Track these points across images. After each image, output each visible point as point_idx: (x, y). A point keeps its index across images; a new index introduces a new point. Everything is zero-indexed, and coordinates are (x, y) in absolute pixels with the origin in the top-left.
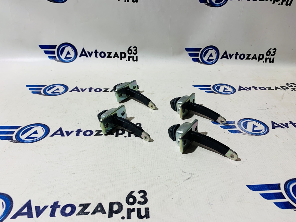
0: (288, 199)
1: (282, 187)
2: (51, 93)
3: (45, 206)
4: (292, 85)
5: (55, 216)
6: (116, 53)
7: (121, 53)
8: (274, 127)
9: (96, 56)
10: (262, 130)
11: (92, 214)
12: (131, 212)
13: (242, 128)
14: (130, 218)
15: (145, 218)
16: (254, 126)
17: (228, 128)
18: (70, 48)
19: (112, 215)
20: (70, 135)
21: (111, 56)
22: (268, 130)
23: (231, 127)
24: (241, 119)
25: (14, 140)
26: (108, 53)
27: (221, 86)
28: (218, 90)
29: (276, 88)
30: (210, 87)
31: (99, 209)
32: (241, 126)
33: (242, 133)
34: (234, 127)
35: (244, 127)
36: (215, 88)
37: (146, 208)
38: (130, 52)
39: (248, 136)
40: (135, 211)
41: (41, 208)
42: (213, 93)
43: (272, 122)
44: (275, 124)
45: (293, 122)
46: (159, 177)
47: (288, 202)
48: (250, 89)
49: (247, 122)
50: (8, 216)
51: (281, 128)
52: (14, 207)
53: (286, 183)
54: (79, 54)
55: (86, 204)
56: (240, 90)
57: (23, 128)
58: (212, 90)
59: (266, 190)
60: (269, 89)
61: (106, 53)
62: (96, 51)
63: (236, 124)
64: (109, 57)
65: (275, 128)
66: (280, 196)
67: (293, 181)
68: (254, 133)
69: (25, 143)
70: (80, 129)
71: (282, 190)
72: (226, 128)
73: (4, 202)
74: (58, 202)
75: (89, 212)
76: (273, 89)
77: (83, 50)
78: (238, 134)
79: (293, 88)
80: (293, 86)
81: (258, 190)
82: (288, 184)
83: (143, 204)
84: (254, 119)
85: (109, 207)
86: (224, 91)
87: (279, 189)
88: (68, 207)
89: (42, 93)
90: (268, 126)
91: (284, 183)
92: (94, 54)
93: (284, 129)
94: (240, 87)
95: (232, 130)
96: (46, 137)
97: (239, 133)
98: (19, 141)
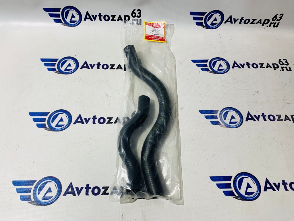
1: (233, 179)
2: (65, 70)
3: (81, 188)
5: (89, 195)
6: (120, 16)
7: (125, 16)
8: (247, 120)
9: (101, 20)
10: (237, 122)
11: (111, 194)
13: (222, 119)
16: (233, 117)
17: (211, 119)
18: (74, 11)
20: (88, 123)
21: (115, 19)
22: (241, 123)
23: (213, 117)
24: (224, 108)
26: (111, 16)
28: (214, 67)
29: (268, 66)
30: (207, 62)
32: (221, 116)
33: (220, 124)
34: (215, 117)
35: (224, 117)
36: (211, 65)
38: (134, 15)
39: (224, 128)
41: (79, 189)
42: (208, 72)
43: (248, 113)
44: (249, 116)
45: (265, 114)
48: (243, 66)
49: (228, 112)
51: (253, 120)
54: (83, 17)
55: (106, 187)
57: (51, 114)
58: (208, 67)
59: (221, 181)
61: (110, 16)
62: (100, 14)
63: (218, 115)
64: (113, 20)
68: (230, 126)
69: (56, 131)
70: (95, 116)
71: (231, 182)
72: (209, 119)
73: (56, 184)
74: (89, 185)
75: (109, 193)
77: (87, 13)
78: (217, 125)
79: (283, 66)
80: (284, 63)
82: (238, 177)
86: (218, 69)
87: (230, 180)
88: (95, 188)
89: (57, 70)
92: (98, 18)
93: (255, 122)
94: (235, 63)
95: (214, 121)
96: (70, 125)
97: (218, 124)
98: (52, 129)
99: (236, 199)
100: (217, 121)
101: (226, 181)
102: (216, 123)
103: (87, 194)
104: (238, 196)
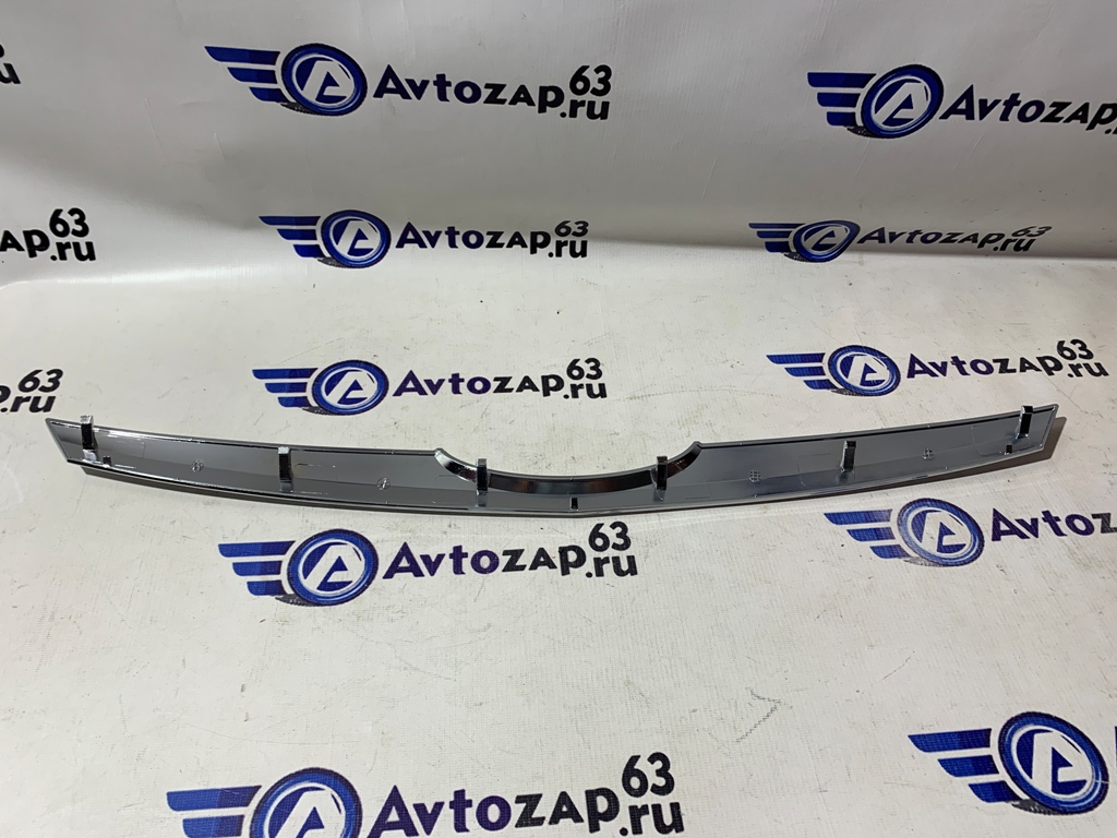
0: (1002, 775)
1: (994, 739)
2: (339, 402)
3: (436, 804)
4: (1076, 348)
5: (467, 831)
6: (517, 234)
7: (534, 234)
8: (997, 536)
9: (452, 244)
10: (962, 546)
11: (550, 823)
12: (641, 815)
13: (910, 538)
14: (641, 832)
15: (674, 831)
16: (944, 531)
17: (870, 540)
18: (365, 221)
19: (598, 824)
20: (438, 571)
21: (499, 242)
22: (979, 545)
23: (878, 534)
24: (908, 502)
25: (290, 595)
26: (490, 233)
27: (856, 358)
28: (847, 376)
29: (1025, 365)
30: (821, 361)
31: (565, 809)
32: (906, 529)
33: (908, 556)
34: (887, 534)
35: (914, 532)
36: (835, 369)
37: (672, 805)
38: (563, 231)
39: (923, 567)
40: (648, 813)
41: (429, 810)
42: (830, 391)
43: (996, 512)
44: (1001, 523)
45: (1054, 515)
46: (694, 711)
47: (1003, 783)
48: (943, 369)
50: (359, 832)
51: (1016, 536)
52: (363, 807)
53: (1004, 727)
55: (531, 796)
56: (912, 374)
57: (300, 548)
58: (828, 376)
59: (955, 749)
60: (1001, 372)
61: (484, 234)
63: (893, 524)
64: (493, 244)
65: (999, 539)
66: (985, 765)
67: (1024, 719)
68: (941, 558)
69: (322, 605)
70: (460, 546)
71: (993, 750)
72: (865, 540)
73: (336, 795)
74: (463, 791)
75: (543, 818)
76: (1014, 371)
77: (410, 227)
78: (896, 559)
79: (1074, 362)
81: (935, 751)
82: (1010, 730)
83: (663, 794)
84: (945, 503)
85: (587, 802)
86: (864, 382)
87: (987, 744)
88: (490, 804)
89: (314, 404)
90: (982, 529)
91: (1001, 727)
92: (443, 240)
93: (1025, 540)
94: (914, 360)
95: (882, 547)
96: (374, 582)
97: (899, 557)
98: (305, 598)
99: (1022, 811)
100: (894, 546)
101: (970, 747)
102: (893, 552)
103: (460, 826)
104: (1027, 798)
